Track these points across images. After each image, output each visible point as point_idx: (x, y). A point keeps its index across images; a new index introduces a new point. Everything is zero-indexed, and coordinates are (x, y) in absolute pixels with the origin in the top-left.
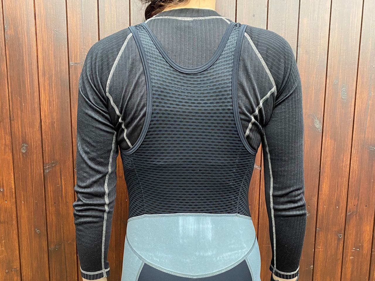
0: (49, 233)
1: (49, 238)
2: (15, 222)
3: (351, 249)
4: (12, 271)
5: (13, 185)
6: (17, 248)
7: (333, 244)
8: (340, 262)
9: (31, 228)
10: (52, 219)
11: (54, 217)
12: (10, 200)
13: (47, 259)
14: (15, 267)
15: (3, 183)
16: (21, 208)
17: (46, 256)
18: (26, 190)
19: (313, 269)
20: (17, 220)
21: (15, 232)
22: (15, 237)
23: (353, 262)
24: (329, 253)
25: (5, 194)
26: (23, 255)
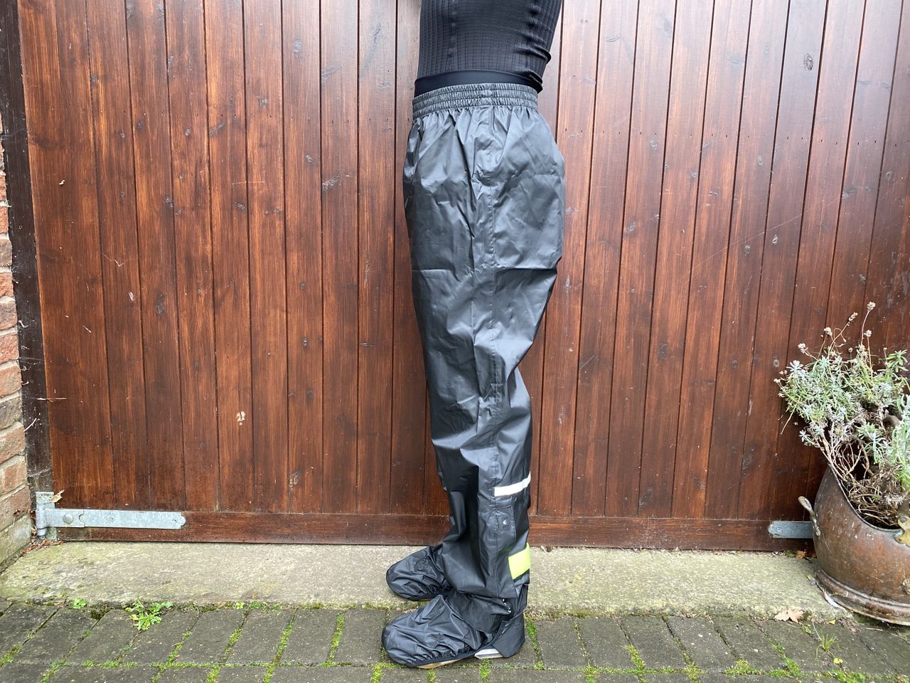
0: (323, 163)
1: (323, 170)
2: (280, 146)
3: (706, 194)
4: (273, 212)
5: (281, 96)
6: (282, 182)
7: (685, 185)
8: (693, 210)
9: (301, 154)
10: (328, 143)
11: (330, 141)
12: (276, 116)
13: (320, 198)
14: (278, 207)
15: (267, 93)
16: (290, 127)
17: (318, 193)
18: (297, 102)
19: (659, 220)
20: (284, 143)
21: (280, 159)
22: (280, 166)
23: (709, 210)
24: (680, 198)
25: (270, 108)
26: (288, 193)
